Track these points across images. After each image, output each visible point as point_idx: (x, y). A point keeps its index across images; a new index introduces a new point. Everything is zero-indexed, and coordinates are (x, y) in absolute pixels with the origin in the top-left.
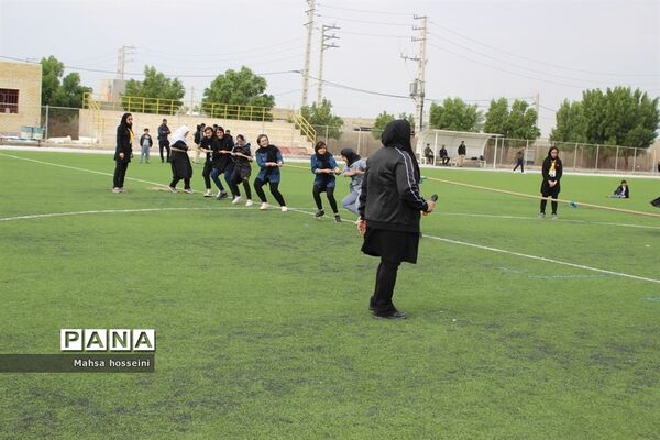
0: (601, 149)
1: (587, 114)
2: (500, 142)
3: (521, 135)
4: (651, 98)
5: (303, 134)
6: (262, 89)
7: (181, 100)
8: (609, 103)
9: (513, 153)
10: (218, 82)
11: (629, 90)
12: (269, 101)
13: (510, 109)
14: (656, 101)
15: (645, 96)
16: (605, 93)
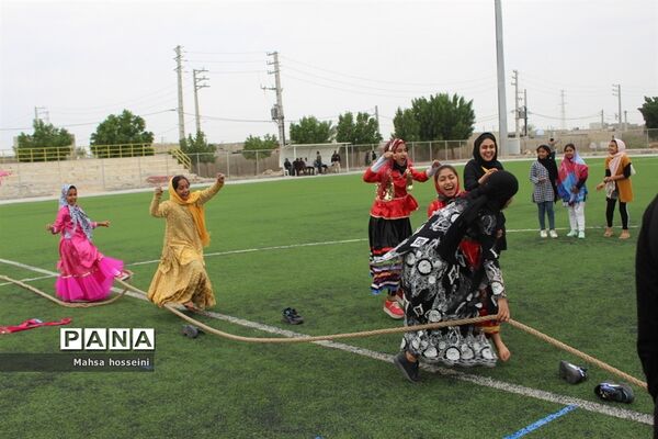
0: (433, 144)
1: (417, 118)
2: (350, 149)
3: (367, 141)
4: (467, 101)
5: (180, 162)
6: (141, 128)
7: (70, 147)
8: (433, 108)
9: (362, 155)
10: (102, 127)
11: (447, 96)
12: (149, 138)
13: (355, 121)
14: (470, 103)
15: (462, 99)
16: (429, 100)
